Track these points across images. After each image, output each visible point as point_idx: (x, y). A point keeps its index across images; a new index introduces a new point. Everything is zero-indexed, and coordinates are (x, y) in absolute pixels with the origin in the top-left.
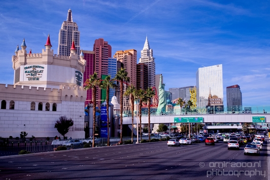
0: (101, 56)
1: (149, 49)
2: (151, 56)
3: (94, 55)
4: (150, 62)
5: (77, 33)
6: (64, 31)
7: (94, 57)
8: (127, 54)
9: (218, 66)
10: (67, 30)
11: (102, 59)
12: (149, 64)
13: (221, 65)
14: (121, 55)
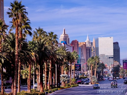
0: (76, 47)
1: (89, 40)
2: (90, 44)
5: (68, 39)
9: (111, 38)
12: (90, 47)
14: (80, 45)
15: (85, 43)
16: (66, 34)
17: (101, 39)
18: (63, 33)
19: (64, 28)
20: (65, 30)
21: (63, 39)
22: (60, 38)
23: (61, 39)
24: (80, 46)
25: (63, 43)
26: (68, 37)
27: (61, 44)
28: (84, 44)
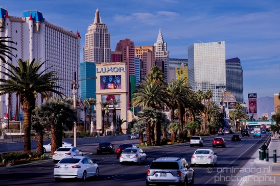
0: (128, 57)
1: (164, 43)
2: (165, 50)
3: (121, 55)
4: (165, 57)
5: (107, 35)
6: (97, 34)
7: (122, 57)
8: (147, 52)
9: (220, 43)
10: (99, 33)
11: (130, 60)
12: (164, 59)
13: (224, 42)
14: (140, 52)
15: (151, 49)
16: (101, 22)
17: (199, 47)
18: (95, 21)
19: (97, 10)
20: (98, 14)
21: (93, 35)
22: (86, 34)
23: (88, 37)
24: (140, 54)
25: (28, 18)
26: (106, 30)
27: (24, 19)
28: (149, 51)
